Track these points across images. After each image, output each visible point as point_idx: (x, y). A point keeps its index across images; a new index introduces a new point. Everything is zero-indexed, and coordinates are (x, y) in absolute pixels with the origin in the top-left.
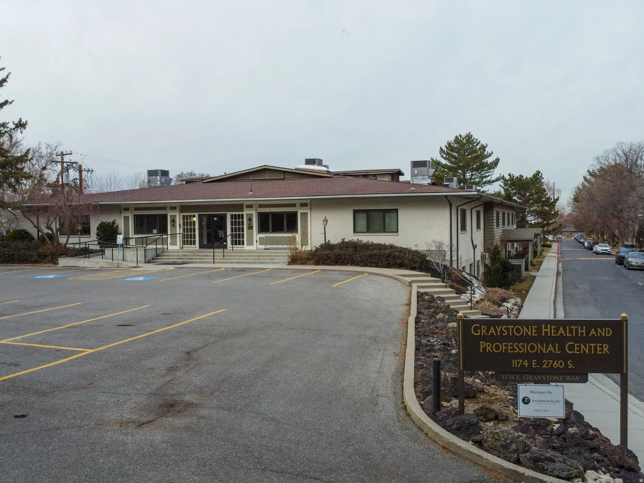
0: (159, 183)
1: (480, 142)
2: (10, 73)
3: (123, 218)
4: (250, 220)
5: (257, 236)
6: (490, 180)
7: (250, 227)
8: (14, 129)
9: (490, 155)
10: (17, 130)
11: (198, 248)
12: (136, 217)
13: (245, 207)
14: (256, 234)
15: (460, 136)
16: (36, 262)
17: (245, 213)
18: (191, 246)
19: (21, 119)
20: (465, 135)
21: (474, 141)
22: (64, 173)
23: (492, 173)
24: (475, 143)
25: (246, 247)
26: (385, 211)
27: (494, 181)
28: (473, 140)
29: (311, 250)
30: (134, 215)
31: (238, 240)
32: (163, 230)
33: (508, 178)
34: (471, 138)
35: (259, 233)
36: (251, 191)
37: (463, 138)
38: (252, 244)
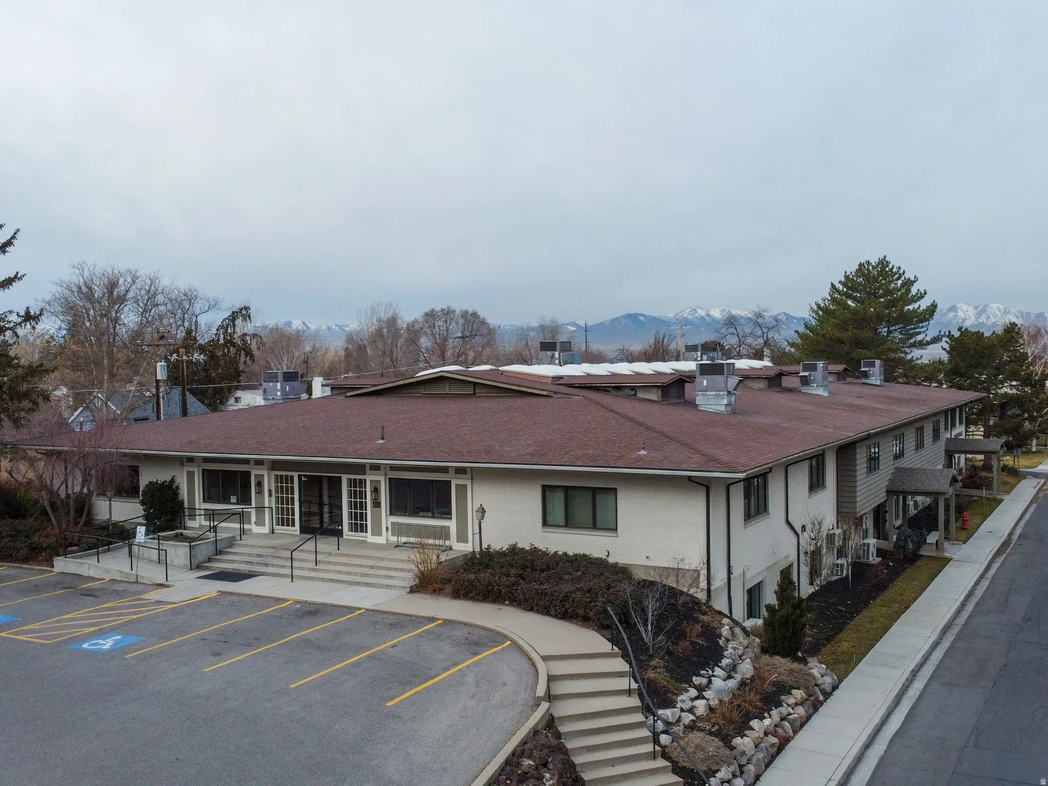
0: (279, 393)
1: (904, 272)
2: (18, 230)
3: (185, 474)
4: (376, 490)
5: (387, 520)
6: (923, 340)
7: (377, 504)
8: (20, 324)
9: (922, 297)
10: (25, 325)
11: (298, 533)
12: (207, 474)
13: (368, 468)
14: (386, 515)
15: (868, 263)
16: (26, 560)
17: (369, 478)
18: (288, 527)
19: (28, 308)
20: (877, 261)
21: (895, 270)
22: (159, 363)
23: (926, 328)
24: (896, 274)
25: (370, 538)
26: (594, 491)
27: (928, 343)
28: (891, 270)
29: (474, 551)
30: (203, 470)
31: (359, 526)
32: (245, 499)
33: (957, 334)
34: (888, 266)
35: (391, 514)
36: (383, 439)
37: (873, 266)
38: (380, 534)
